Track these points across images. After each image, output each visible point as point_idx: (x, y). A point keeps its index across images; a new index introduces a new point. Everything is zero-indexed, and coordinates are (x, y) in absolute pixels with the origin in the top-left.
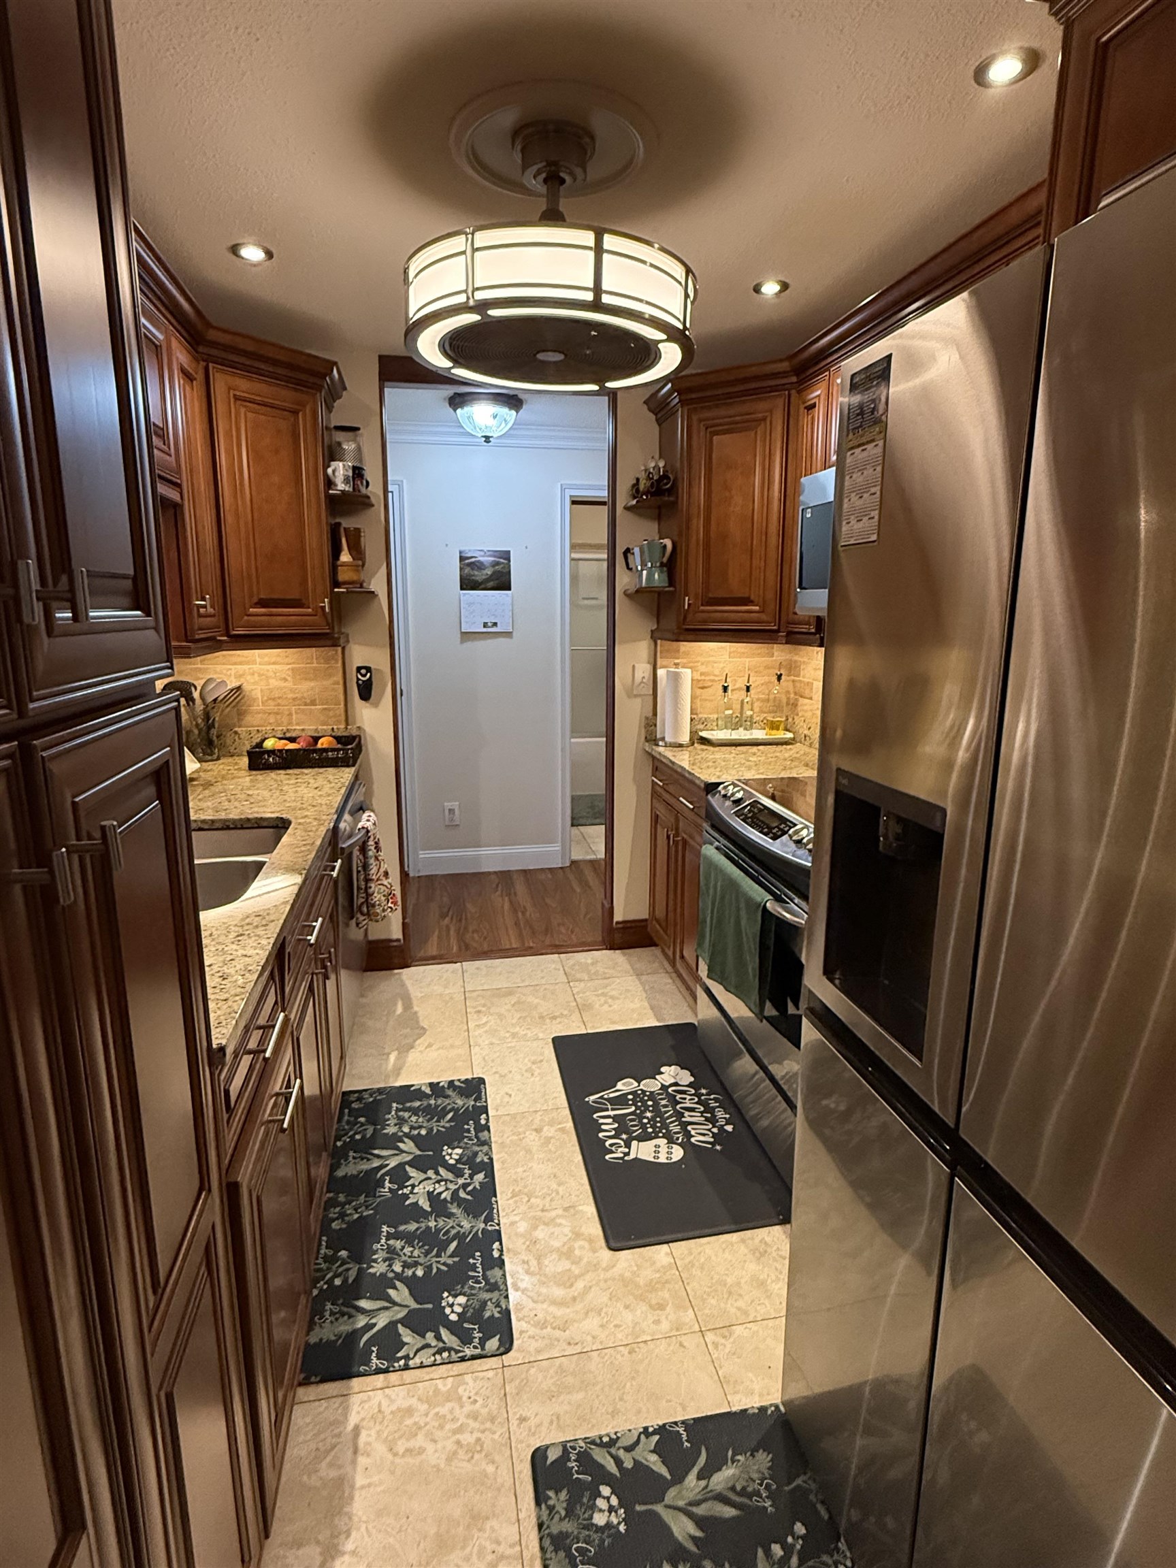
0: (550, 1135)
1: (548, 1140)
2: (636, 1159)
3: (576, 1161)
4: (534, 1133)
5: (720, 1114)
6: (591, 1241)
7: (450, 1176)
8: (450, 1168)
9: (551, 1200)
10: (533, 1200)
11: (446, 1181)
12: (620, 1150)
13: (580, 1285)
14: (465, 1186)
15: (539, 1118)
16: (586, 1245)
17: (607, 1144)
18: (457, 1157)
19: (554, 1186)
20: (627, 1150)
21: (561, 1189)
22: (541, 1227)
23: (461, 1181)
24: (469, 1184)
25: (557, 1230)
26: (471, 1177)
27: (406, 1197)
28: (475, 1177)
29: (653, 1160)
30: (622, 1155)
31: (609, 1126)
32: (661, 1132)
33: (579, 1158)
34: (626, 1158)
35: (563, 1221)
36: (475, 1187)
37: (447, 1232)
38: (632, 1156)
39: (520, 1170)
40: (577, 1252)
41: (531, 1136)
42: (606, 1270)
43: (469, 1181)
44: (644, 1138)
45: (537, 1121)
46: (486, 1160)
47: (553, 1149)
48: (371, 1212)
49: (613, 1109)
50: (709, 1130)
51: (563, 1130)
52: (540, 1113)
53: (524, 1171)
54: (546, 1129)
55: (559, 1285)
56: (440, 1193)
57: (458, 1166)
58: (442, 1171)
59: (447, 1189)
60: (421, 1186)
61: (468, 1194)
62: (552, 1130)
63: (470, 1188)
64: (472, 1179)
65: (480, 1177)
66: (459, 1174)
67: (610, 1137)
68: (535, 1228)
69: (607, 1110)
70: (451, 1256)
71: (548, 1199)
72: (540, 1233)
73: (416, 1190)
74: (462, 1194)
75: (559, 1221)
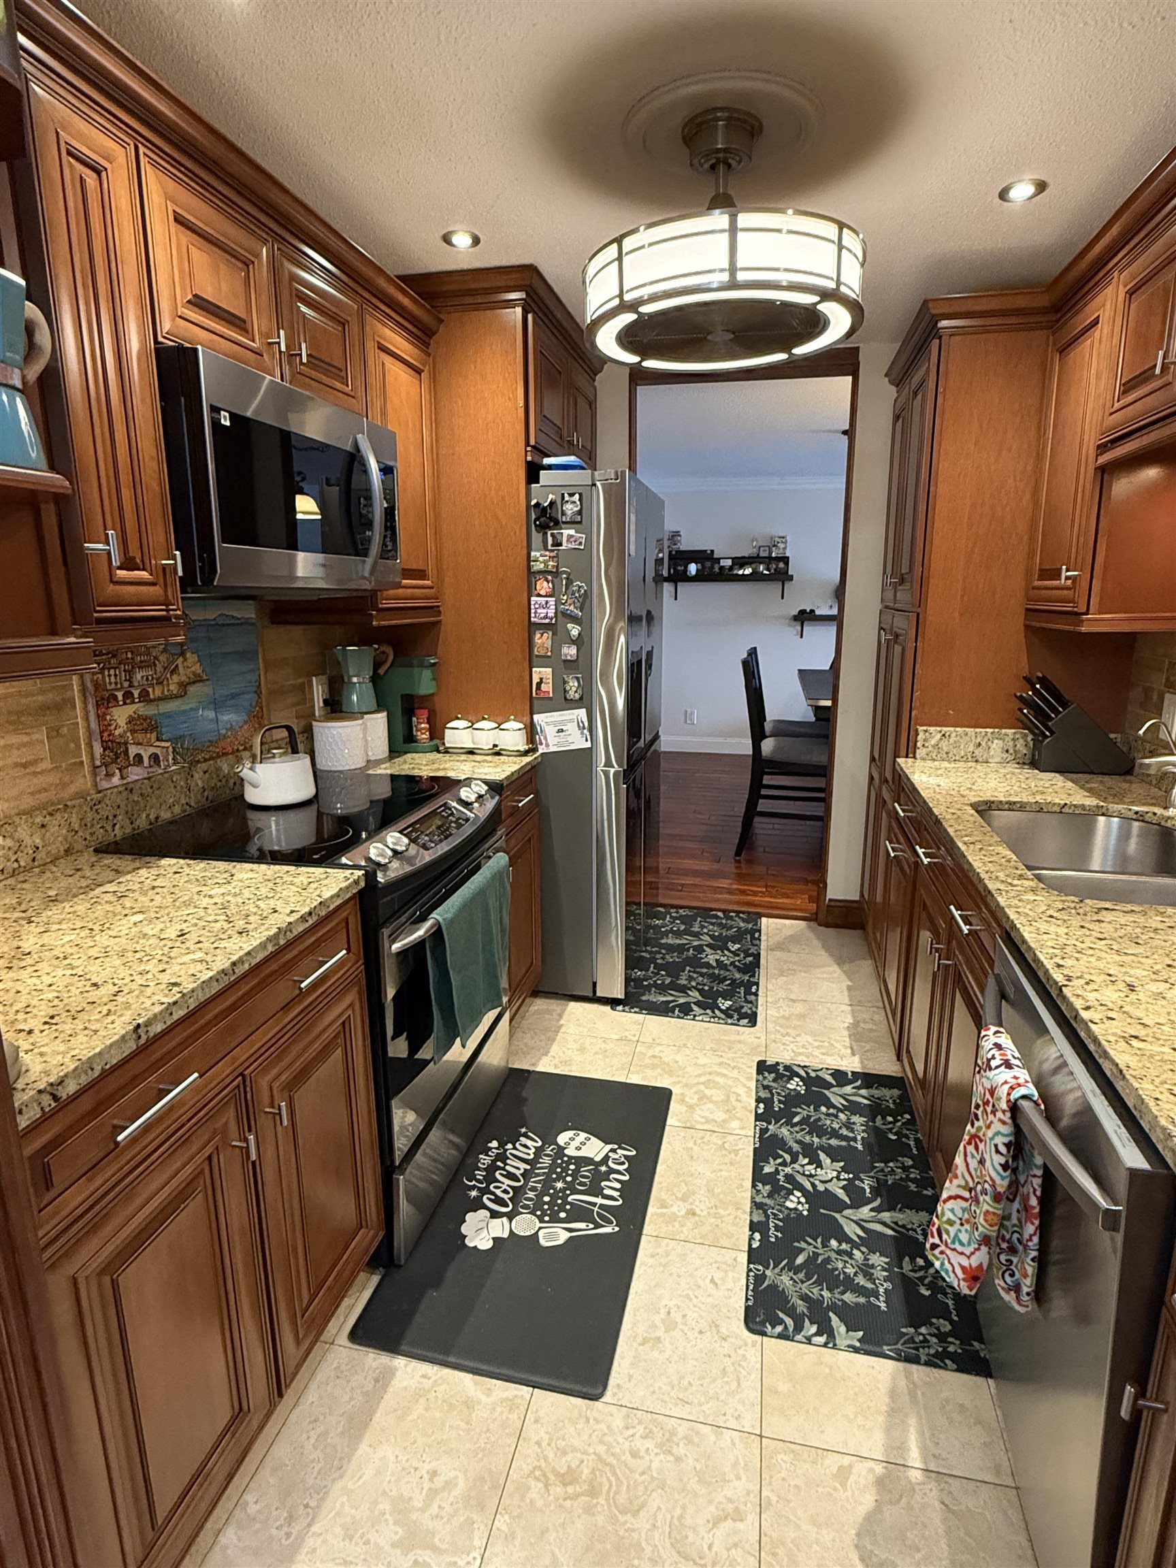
0: (680, 1203)
1: (684, 1199)
2: (607, 1143)
3: (664, 1166)
4: (698, 1211)
5: (485, 1160)
6: (682, 1101)
7: (800, 1179)
8: (801, 1188)
9: (703, 1138)
10: (720, 1142)
11: (804, 1174)
12: (616, 1156)
13: (703, 1079)
14: (784, 1164)
15: (684, 1230)
16: (687, 1099)
17: (626, 1166)
18: (792, 1197)
19: (695, 1148)
20: (610, 1154)
21: (690, 1145)
22: (719, 1120)
23: (788, 1170)
24: (780, 1164)
25: (707, 1114)
26: (777, 1172)
27: (844, 1169)
28: (772, 1170)
29: (592, 1138)
30: (618, 1151)
31: (611, 1187)
32: (563, 1162)
33: (660, 1168)
34: (616, 1147)
35: (699, 1119)
36: (775, 1160)
37: (802, 1130)
38: (609, 1147)
39: (724, 1173)
40: (696, 1096)
41: (701, 1208)
42: (679, 1082)
43: (780, 1168)
44: (582, 1161)
45: (689, 1225)
46: (760, 1186)
47: (683, 1184)
48: (877, 1165)
49: (594, 1204)
50: (515, 1148)
51: (663, 1205)
52: (682, 1237)
53: (721, 1170)
54: (682, 1213)
55: (718, 1083)
56: (809, 1164)
57: (791, 1187)
58: (808, 1186)
59: (803, 1166)
60: (830, 1176)
61: (781, 1156)
62: (675, 1209)
63: (779, 1161)
64: (777, 1169)
65: (768, 1169)
66: (789, 1178)
67: (619, 1172)
68: (724, 1121)
69: (602, 1207)
70: (799, 1113)
71: (705, 1140)
72: (720, 1116)
73: (835, 1174)
74: (788, 1158)
75: (703, 1120)
